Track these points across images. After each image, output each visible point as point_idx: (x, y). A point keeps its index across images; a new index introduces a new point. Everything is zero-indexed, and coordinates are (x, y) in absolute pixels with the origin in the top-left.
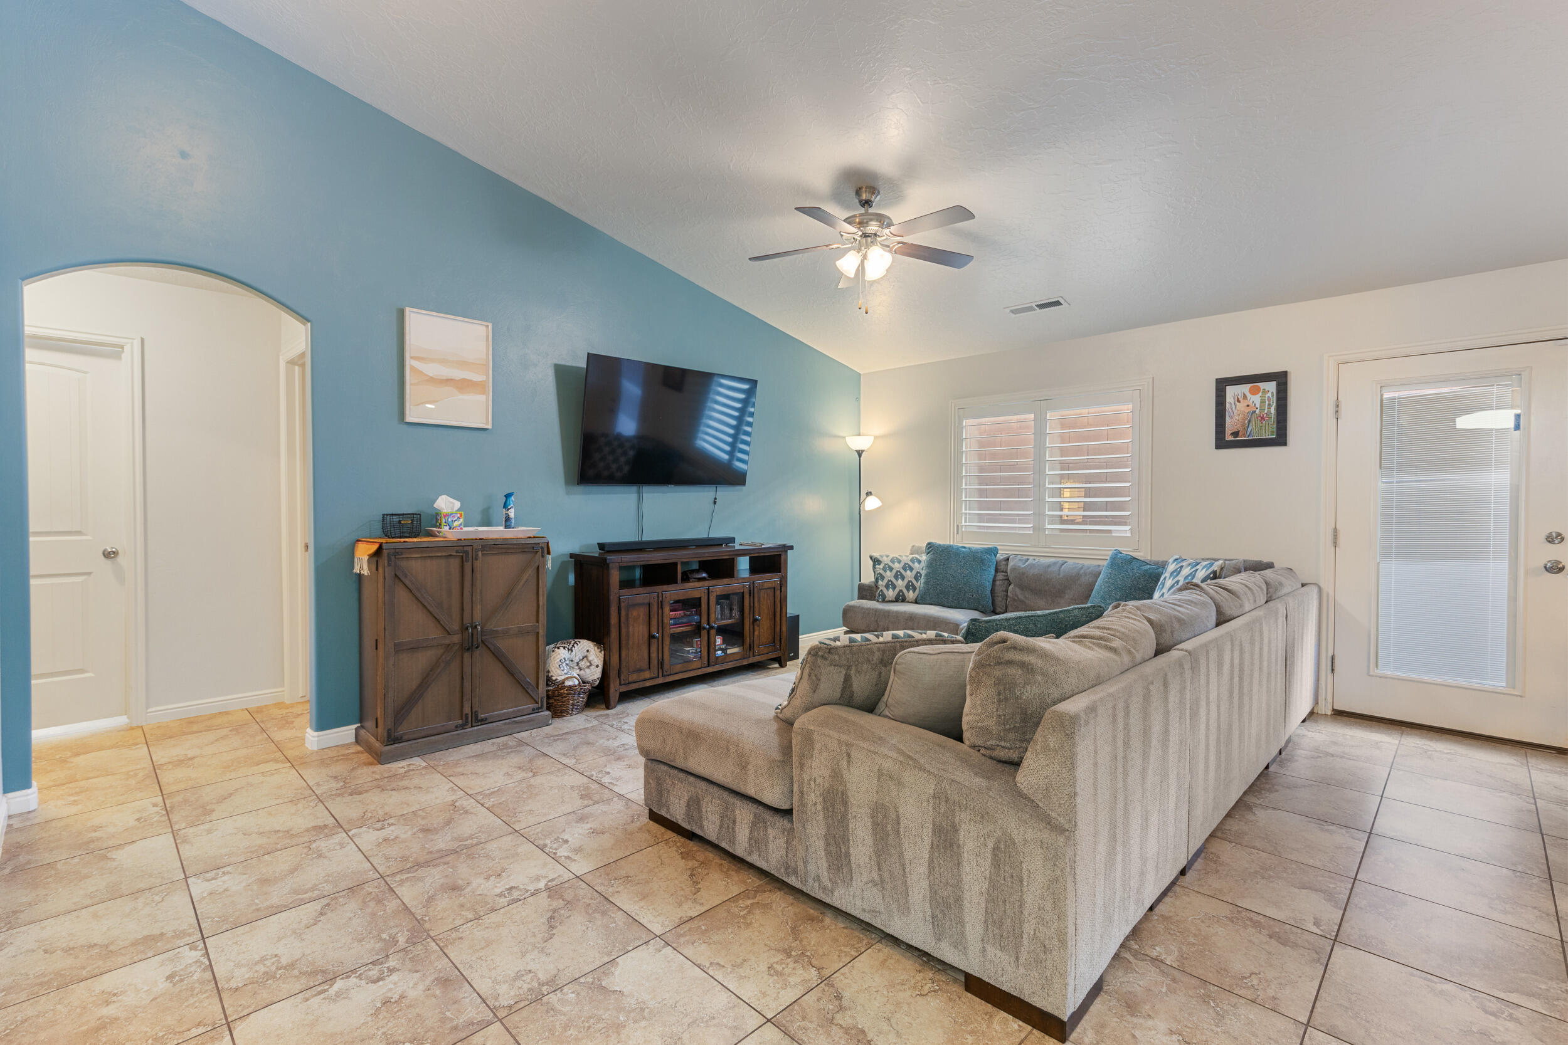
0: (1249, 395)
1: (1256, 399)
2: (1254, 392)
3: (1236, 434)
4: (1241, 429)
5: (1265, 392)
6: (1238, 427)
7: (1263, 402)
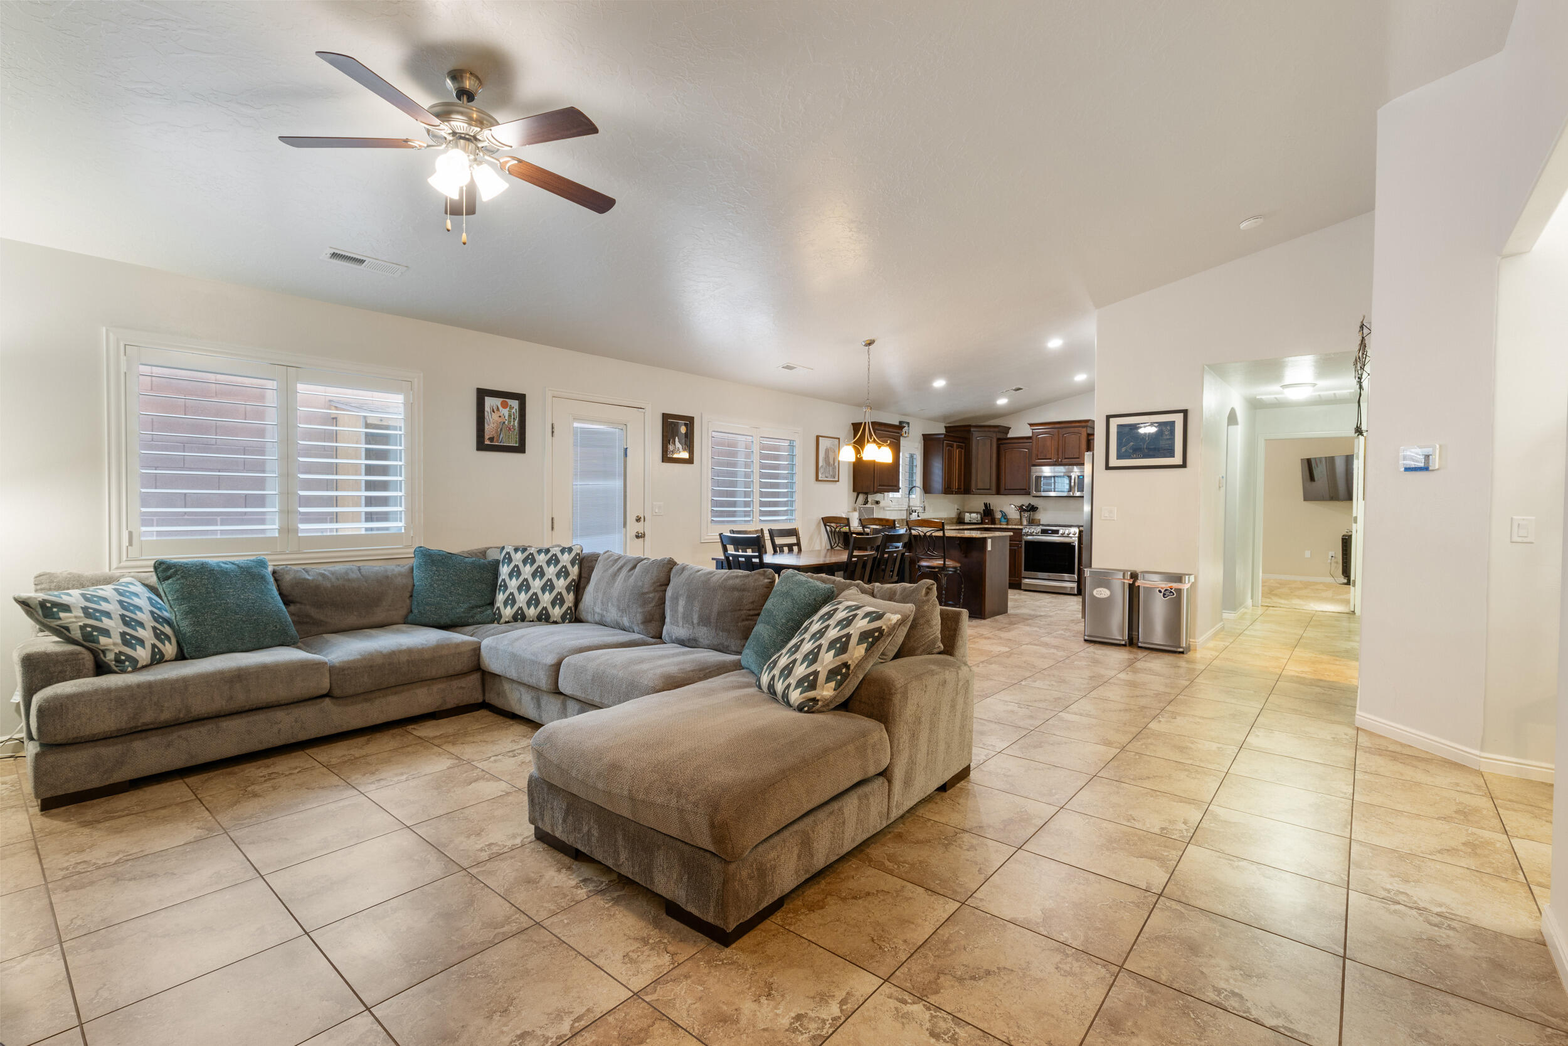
0: (501, 408)
1: (505, 412)
2: (505, 405)
3: (491, 439)
4: (495, 435)
5: (511, 408)
6: (493, 434)
7: (510, 416)
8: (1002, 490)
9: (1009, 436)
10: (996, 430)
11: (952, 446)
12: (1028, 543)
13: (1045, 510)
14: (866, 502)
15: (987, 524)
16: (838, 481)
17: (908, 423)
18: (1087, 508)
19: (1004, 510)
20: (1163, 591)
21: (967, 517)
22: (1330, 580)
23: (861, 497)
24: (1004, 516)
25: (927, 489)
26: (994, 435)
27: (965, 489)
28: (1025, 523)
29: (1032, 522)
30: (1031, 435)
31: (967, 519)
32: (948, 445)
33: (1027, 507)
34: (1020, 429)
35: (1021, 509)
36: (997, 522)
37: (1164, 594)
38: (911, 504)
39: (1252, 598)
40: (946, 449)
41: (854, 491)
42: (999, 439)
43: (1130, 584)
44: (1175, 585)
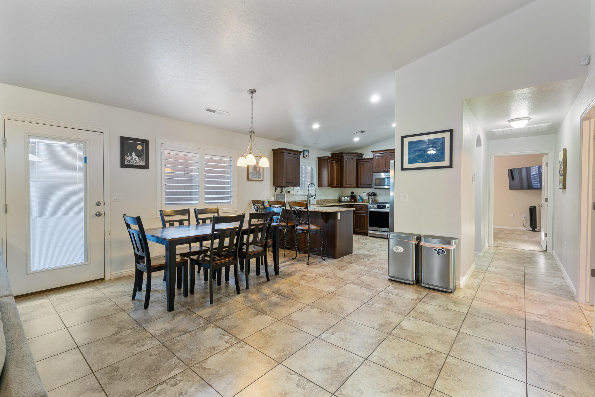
8: (359, 185)
9: (364, 157)
10: (356, 155)
11: (332, 163)
12: (371, 212)
13: (381, 195)
14: (282, 192)
15: (352, 202)
16: (263, 180)
17: (308, 151)
18: (391, 194)
19: (361, 195)
20: (437, 250)
21: (343, 199)
22: (523, 228)
23: (279, 190)
24: (361, 198)
25: (320, 185)
26: (355, 157)
27: (340, 185)
28: (371, 202)
29: (374, 201)
30: (372, 157)
31: (343, 200)
32: (330, 163)
33: (372, 194)
34: (368, 155)
35: (369, 195)
36: (358, 201)
37: (438, 252)
38: (310, 193)
39: (488, 242)
40: (329, 164)
41: (274, 186)
42: (357, 160)
43: (416, 244)
44: (445, 246)
